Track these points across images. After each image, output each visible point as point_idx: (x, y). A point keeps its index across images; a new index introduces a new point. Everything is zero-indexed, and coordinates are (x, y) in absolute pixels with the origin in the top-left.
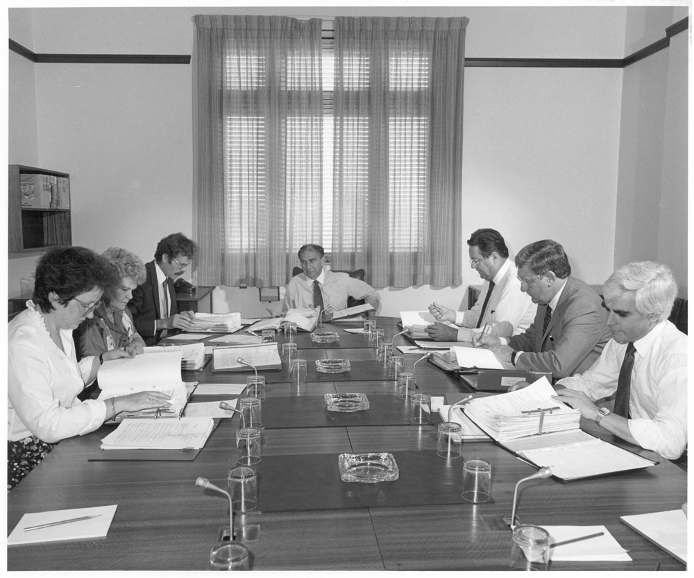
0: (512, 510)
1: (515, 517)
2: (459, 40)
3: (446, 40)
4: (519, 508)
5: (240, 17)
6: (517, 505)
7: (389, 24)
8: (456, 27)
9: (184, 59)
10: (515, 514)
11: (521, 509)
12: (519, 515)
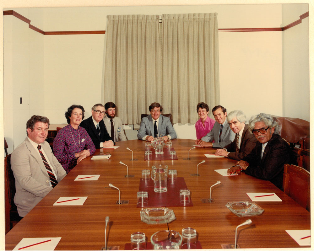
0: (235, 241)
1: (236, 245)
2: (214, 22)
3: (209, 22)
4: (239, 240)
5: (126, 15)
6: (238, 239)
7: (185, 16)
8: (213, 17)
9: (103, 32)
10: (237, 243)
11: (239, 241)
12: (238, 244)
